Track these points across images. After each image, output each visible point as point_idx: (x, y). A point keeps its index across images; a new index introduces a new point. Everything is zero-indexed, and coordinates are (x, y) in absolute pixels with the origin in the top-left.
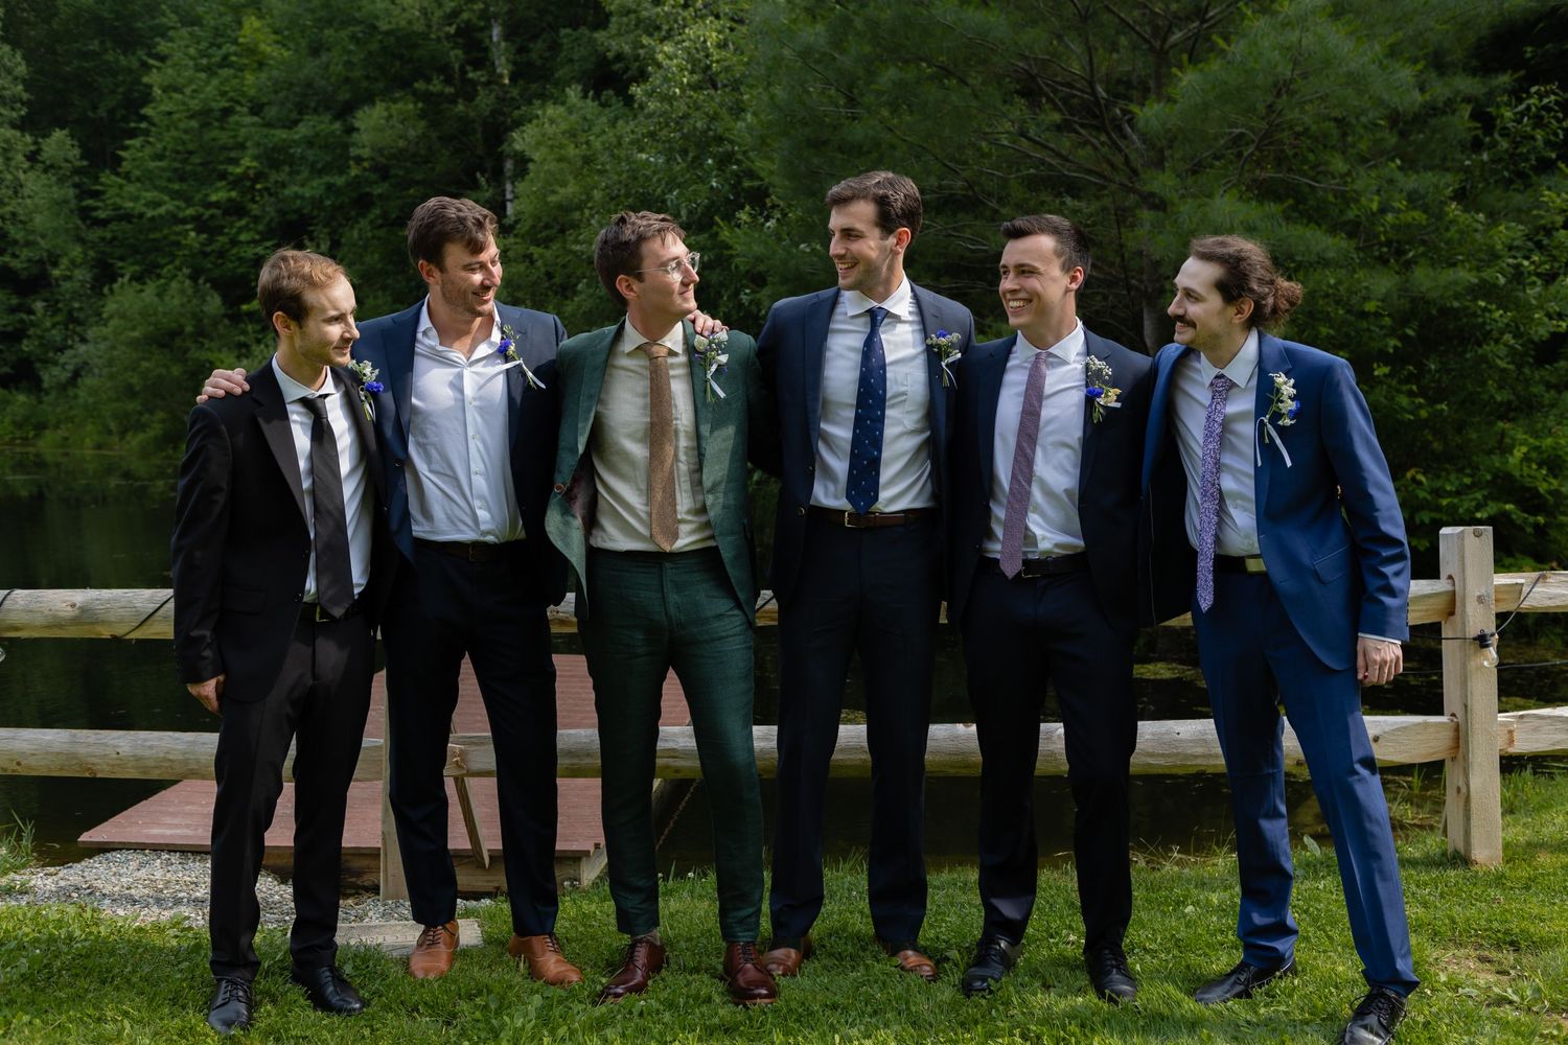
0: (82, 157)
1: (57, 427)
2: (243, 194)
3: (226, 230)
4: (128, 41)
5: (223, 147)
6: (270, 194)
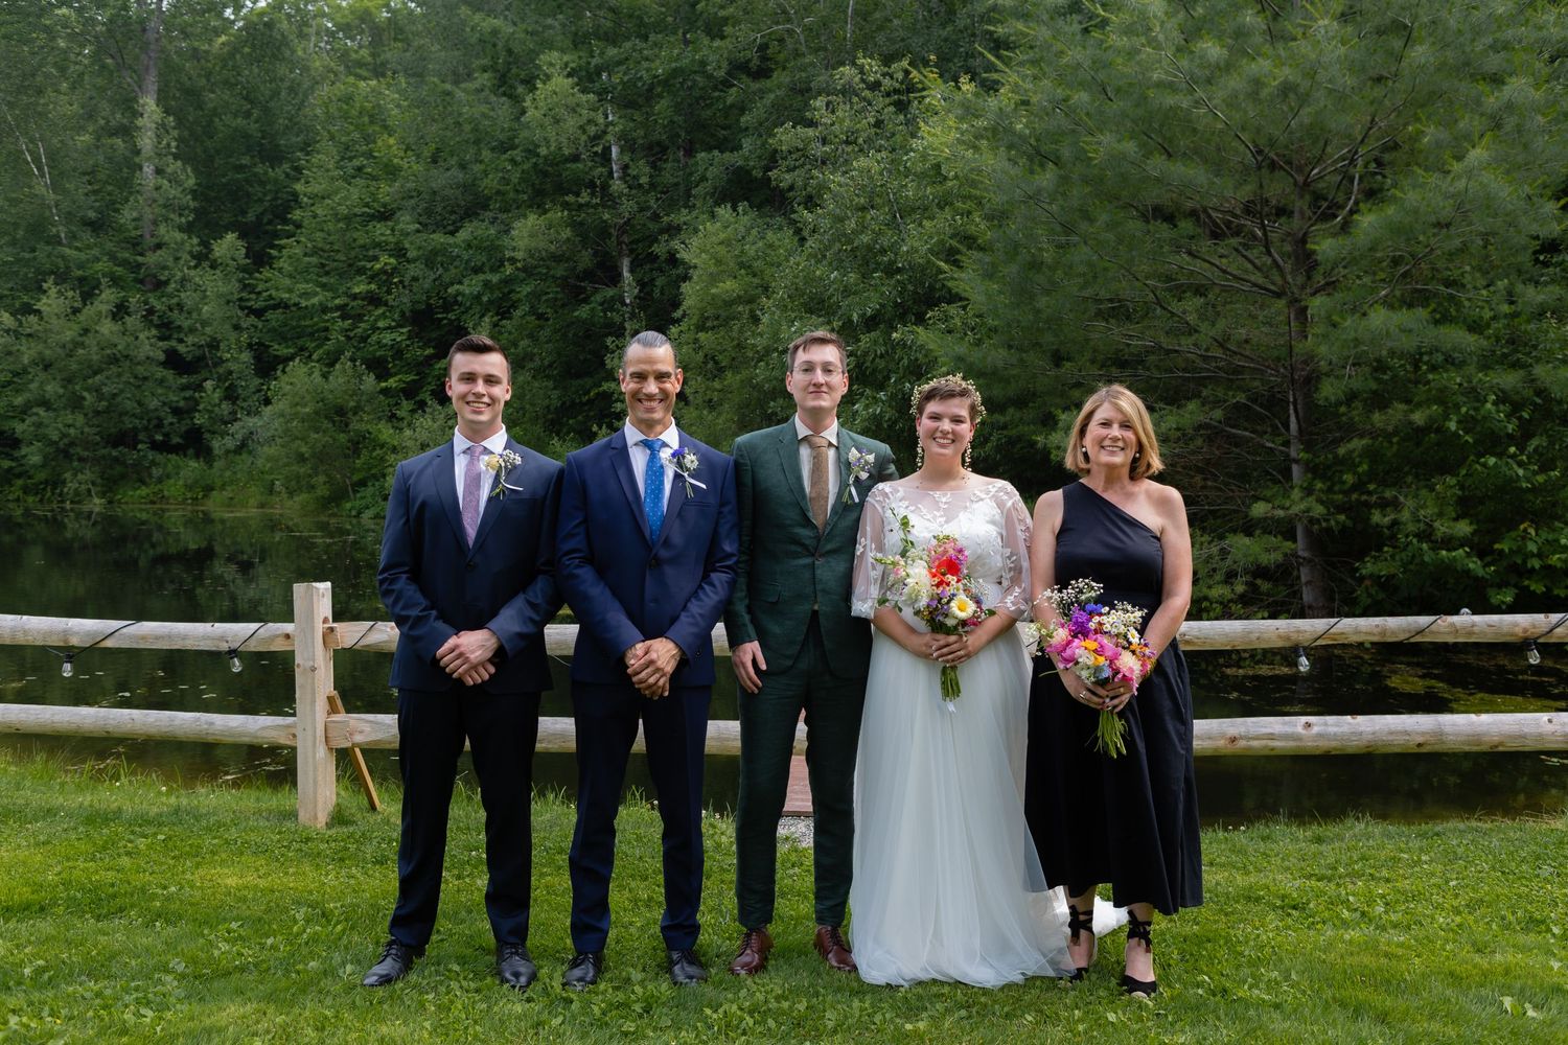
0: (247, 256)
1: (223, 487)
2: (380, 288)
3: (367, 318)
4: (273, 155)
5: (363, 247)
6: (404, 287)
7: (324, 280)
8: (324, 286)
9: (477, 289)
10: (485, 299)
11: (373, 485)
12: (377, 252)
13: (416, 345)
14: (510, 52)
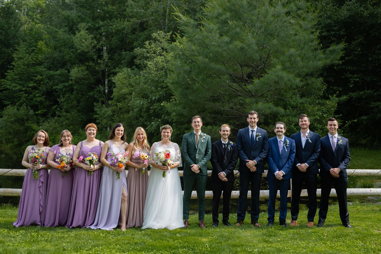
2: (37, 85)
3: (33, 93)
4: (8, 46)
5: (33, 73)
6: (44, 85)
7: (20, 82)
8: (20, 84)
9: (61, 88)
10: (64, 90)
11: (31, 142)
12: (37, 74)
13: (47, 101)
14: (73, 22)
